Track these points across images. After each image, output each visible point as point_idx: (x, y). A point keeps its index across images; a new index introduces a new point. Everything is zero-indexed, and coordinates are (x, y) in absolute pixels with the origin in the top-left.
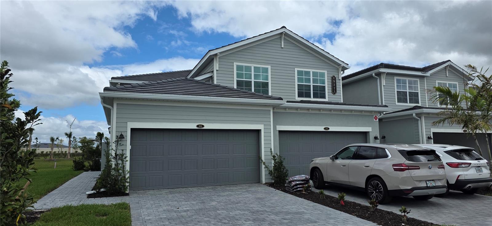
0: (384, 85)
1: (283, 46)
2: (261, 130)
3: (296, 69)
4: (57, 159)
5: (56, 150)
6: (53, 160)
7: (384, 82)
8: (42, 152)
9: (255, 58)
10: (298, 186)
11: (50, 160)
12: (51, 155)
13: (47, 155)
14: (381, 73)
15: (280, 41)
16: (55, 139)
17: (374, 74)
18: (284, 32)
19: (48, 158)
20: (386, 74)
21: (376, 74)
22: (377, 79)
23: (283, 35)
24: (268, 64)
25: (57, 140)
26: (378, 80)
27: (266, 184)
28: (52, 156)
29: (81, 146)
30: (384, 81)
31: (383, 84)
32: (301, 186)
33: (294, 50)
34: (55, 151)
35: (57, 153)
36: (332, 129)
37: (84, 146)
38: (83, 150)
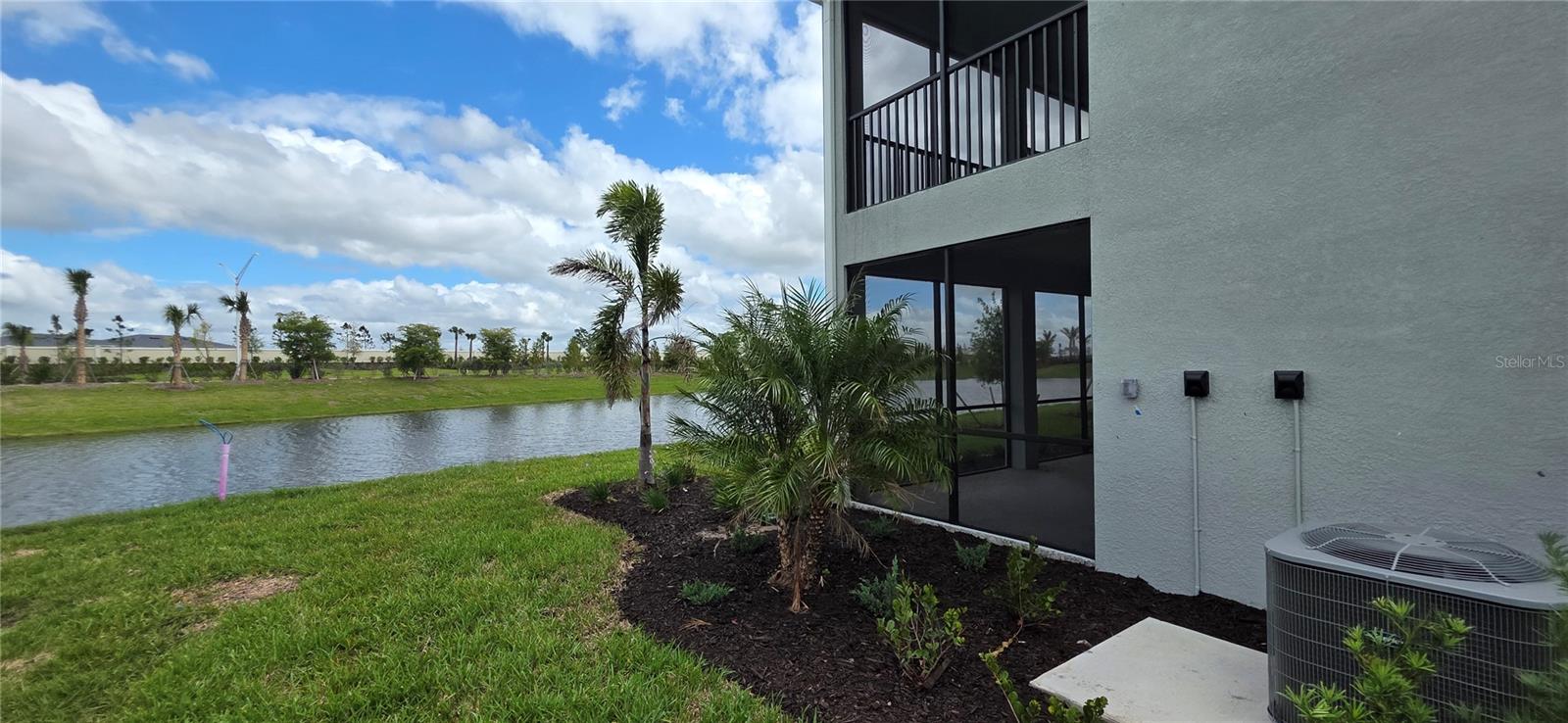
4: (201, 384)
5: (190, 354)
6: (183, 388)
8: (144, 360)
11: (171, 389)
12: (174, 370)
13: (159, 367)
16: (186, 313)
19: (163, 379)
25: (194, 315)
28: (179, 373)
29: (286, 339)
34: (187, 357)
35: (192, 362)
37: (296, 339)
38: (296, 352)
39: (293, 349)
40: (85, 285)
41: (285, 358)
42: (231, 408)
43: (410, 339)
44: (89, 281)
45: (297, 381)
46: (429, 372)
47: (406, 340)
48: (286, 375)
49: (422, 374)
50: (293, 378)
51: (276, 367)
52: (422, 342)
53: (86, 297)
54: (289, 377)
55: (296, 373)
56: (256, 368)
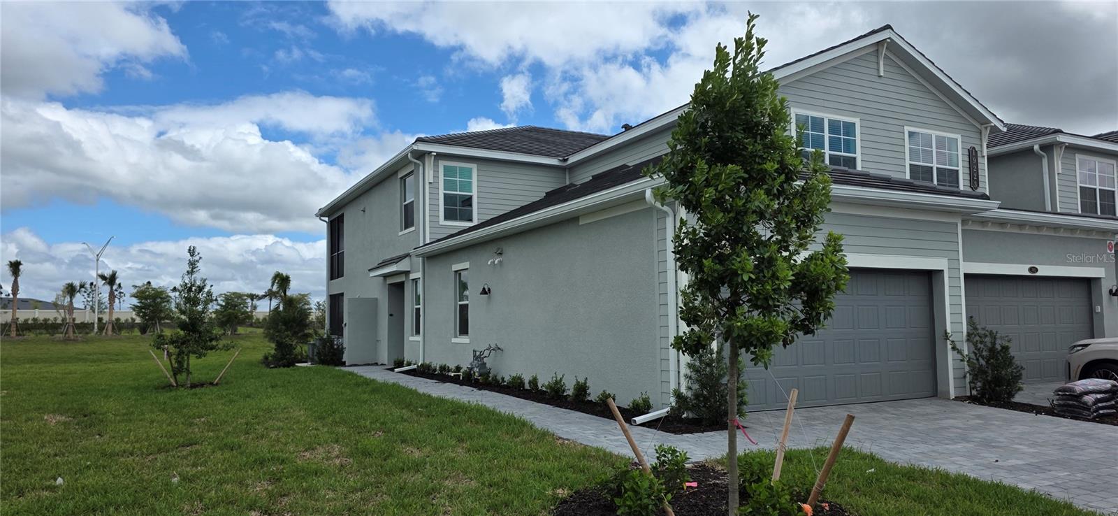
0: (1060, 172)
1: (882, 74)
2: (943, 270)
3: (907, 129)
4: (83, 337)
6: (74, 340)
7: (1059, 166)
9: (830, 98)
10: (1100, 405)
11: (67, 341)
14: (1053, 145)
15: (874, 59)
16: (78, 287)
17: (1036, 147)
18: (888, 38)
20: (1066, 147)
21: (1042, 147)
22: (1040, 158)
23: (885, 45)
24: (855, 114)
25: (83, 289)
26: (1045, 162)
27: (957, 399)
28: (71, 330)
29: (138, 304)
30: (1060, 162)
31: (1058, 170)
32: (1104, 404)
33: (900, 84)
36: (1044, 271)
37: (146, 304)
38: (145, 315)
39: (143, 312)
40: (19, 270)
41: (138, 320)
42: (106, 354)
43: (227, 303)
44: (21, 267)
45: (143, 336)
46: (241, 330)
47: (224, 304)
48: (137, 332)
49: (235, 331)
50: (142, 334)
51: (130, 326)
52: (236, 306)
53: (19, 279)
54: (139, 334)
55: (143, 329)
56: (118, 326)
